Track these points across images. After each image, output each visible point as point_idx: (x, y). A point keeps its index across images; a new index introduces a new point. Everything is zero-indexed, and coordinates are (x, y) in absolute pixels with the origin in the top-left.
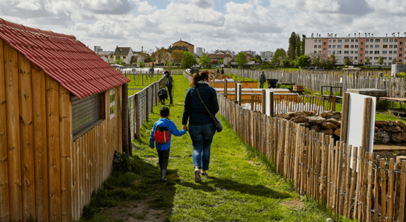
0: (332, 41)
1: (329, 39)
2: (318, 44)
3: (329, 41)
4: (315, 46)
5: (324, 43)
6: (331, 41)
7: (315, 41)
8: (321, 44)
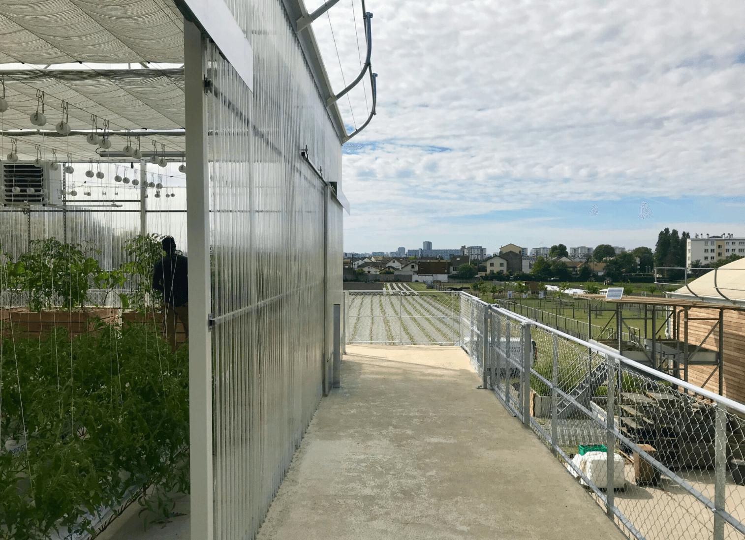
0: (731, 243)
2: (710, 247)
3: (727, 243)
4: (706, 250)
5: (719, 247)
6: (729, 243)
7: (705, 244)
8: (715, 247)
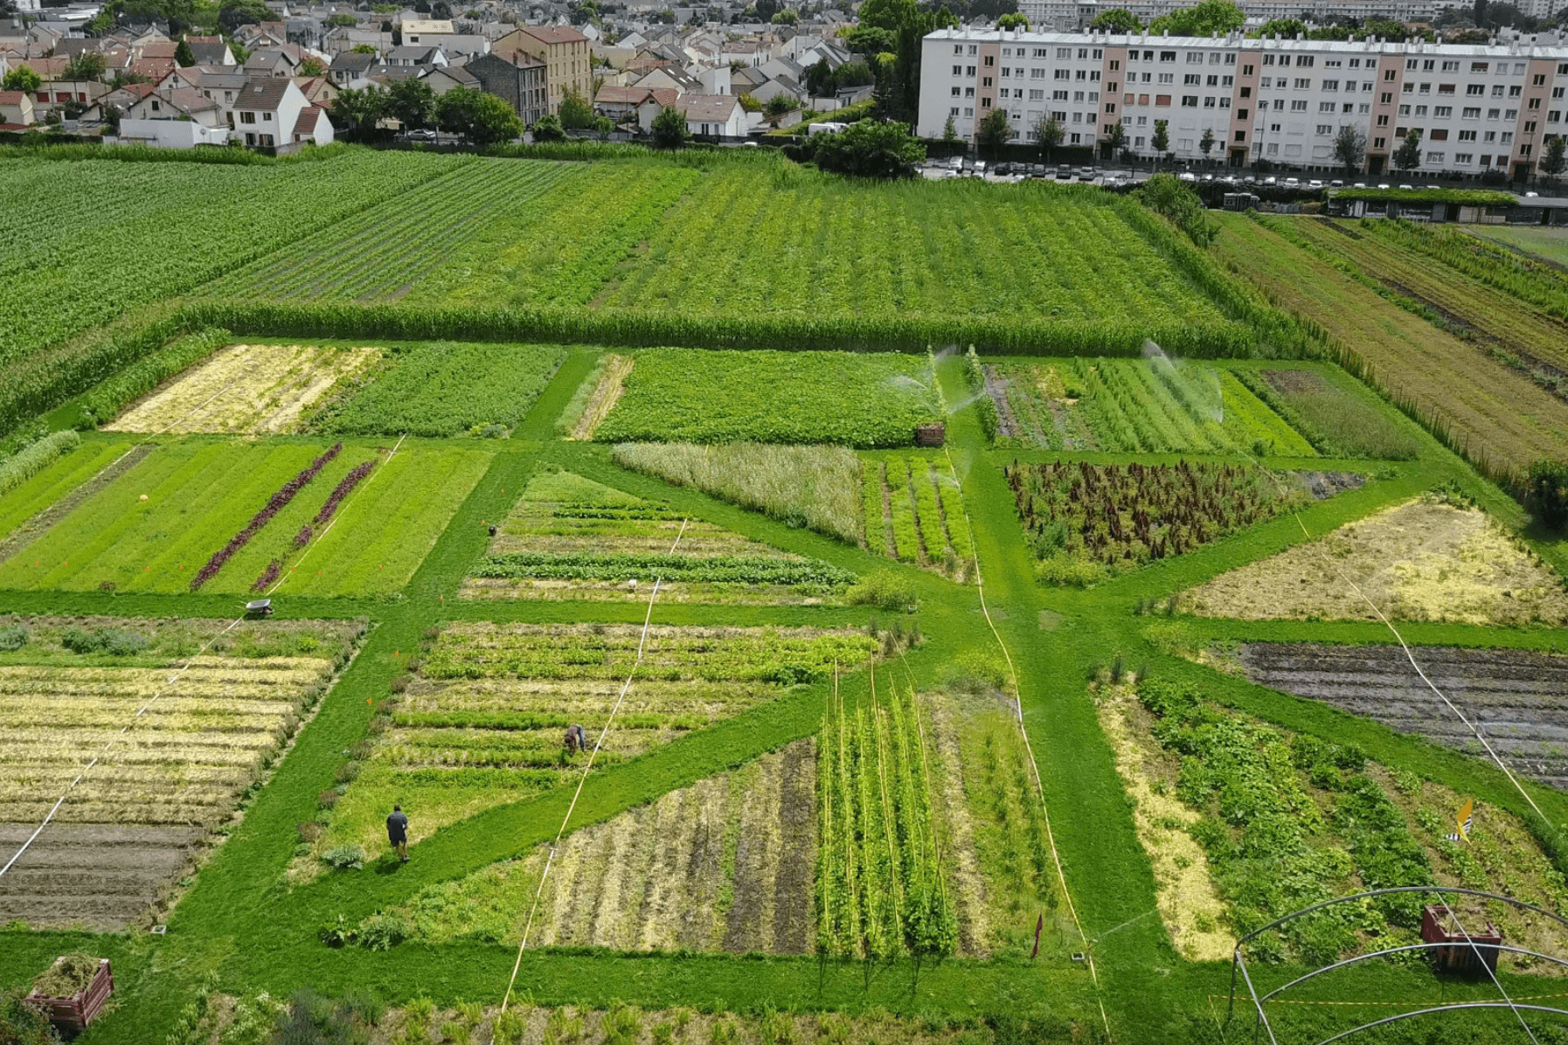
1: (1003, 46)
2: (966, 60)
5: (990, 61)
8: (975, 61)
